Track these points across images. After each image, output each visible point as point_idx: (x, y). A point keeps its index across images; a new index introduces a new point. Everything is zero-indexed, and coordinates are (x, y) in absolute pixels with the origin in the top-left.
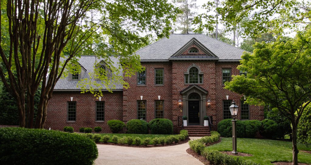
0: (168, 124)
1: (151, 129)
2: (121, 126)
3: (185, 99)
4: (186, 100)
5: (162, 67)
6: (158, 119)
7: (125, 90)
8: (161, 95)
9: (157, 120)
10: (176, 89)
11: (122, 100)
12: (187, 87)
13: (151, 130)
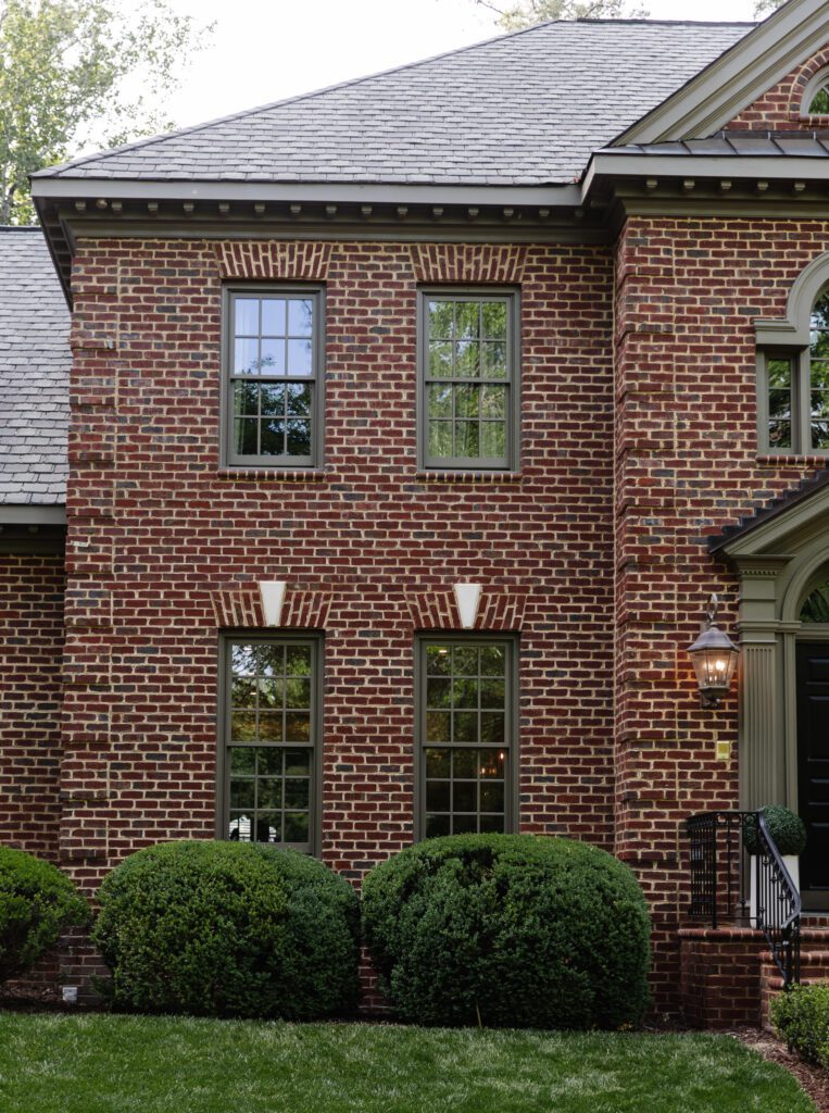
0: (607, 901)
1: (392, 961)
2: (36, 920)
3: (766, 615)
4: (780, 634)
5: (505, 266)
6: (477, 839)
7: (84, 518)
8: (489, 577)
9: (467, 856)
10: (668, 509)
11: (56, 627)
12: (791, 484)
13: (399, 970)
